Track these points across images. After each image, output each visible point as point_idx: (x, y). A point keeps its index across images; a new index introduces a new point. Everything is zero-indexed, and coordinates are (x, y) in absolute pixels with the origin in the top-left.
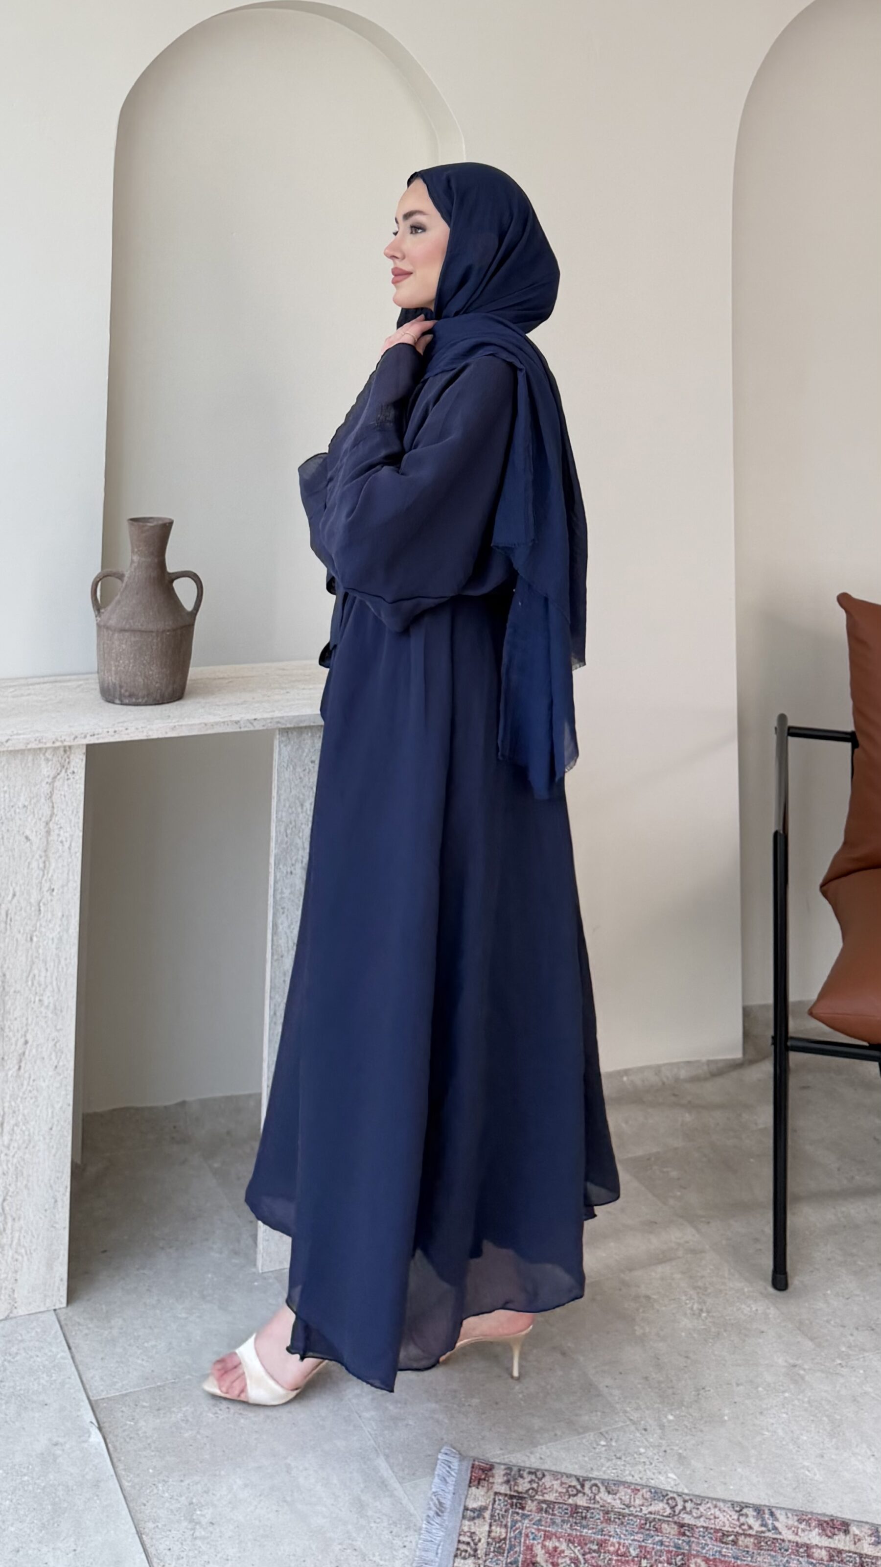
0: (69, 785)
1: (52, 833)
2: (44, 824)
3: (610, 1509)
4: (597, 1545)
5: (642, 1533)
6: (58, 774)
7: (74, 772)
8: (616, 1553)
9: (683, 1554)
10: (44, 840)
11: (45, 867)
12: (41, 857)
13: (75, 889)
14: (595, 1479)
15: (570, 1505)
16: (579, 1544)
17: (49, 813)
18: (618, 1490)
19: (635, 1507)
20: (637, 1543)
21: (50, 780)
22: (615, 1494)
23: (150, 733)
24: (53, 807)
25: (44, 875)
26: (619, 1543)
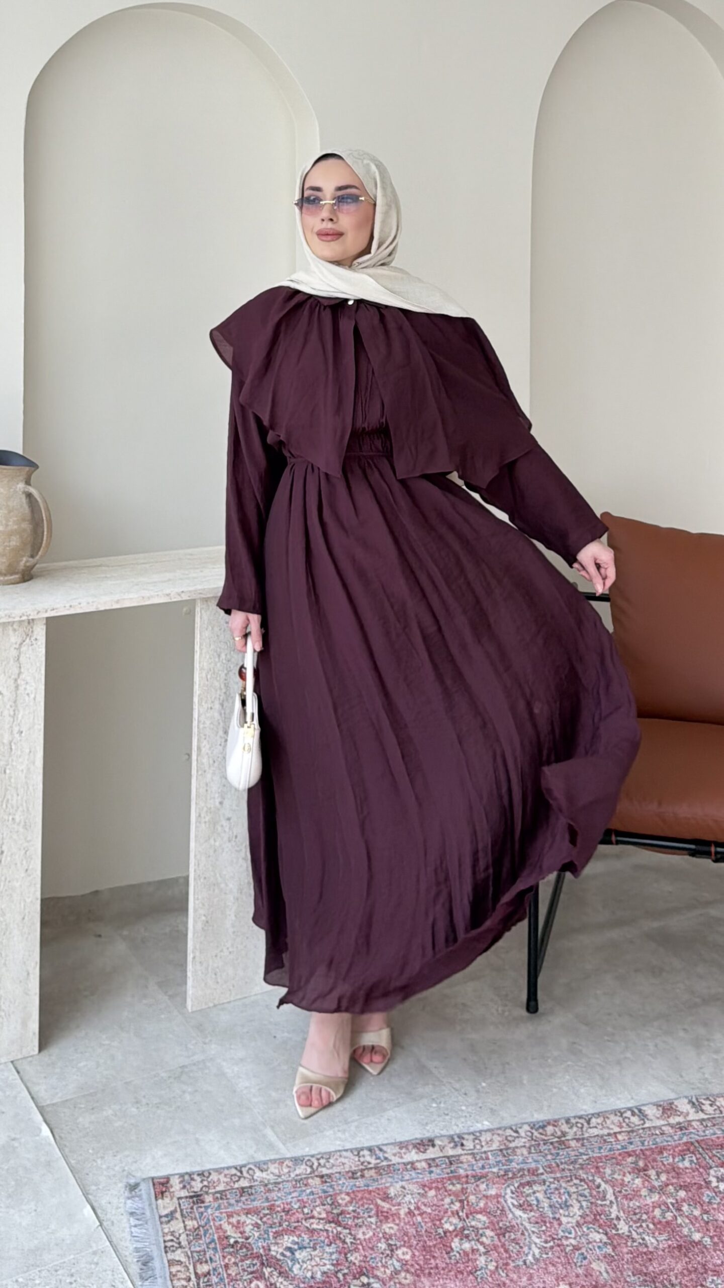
0: (33, 650)
1: (20, 688)
2: (13, 681)
3: (266, 1182)
4: (268, 1209)
5: (295, 1191)
6: (24, 641)
7: (36, 639)
8: (284, 1211)
9: (331, 1196)
10: (14, 693)
11: (15, 714)
12: (11, 706)
13: (40, 730)
14: (249, 1163)
15: (237, 1188)
16: (255, 1214)
17: (17, 672)
18: (268, 1168)
19: (284, 1175)
20: (295, 1199)
21: (17, 646)
22: (266, 1170)
23: (99, 606)
24: (20, 667)
25: (14, 721)
26: (283, 1203)
